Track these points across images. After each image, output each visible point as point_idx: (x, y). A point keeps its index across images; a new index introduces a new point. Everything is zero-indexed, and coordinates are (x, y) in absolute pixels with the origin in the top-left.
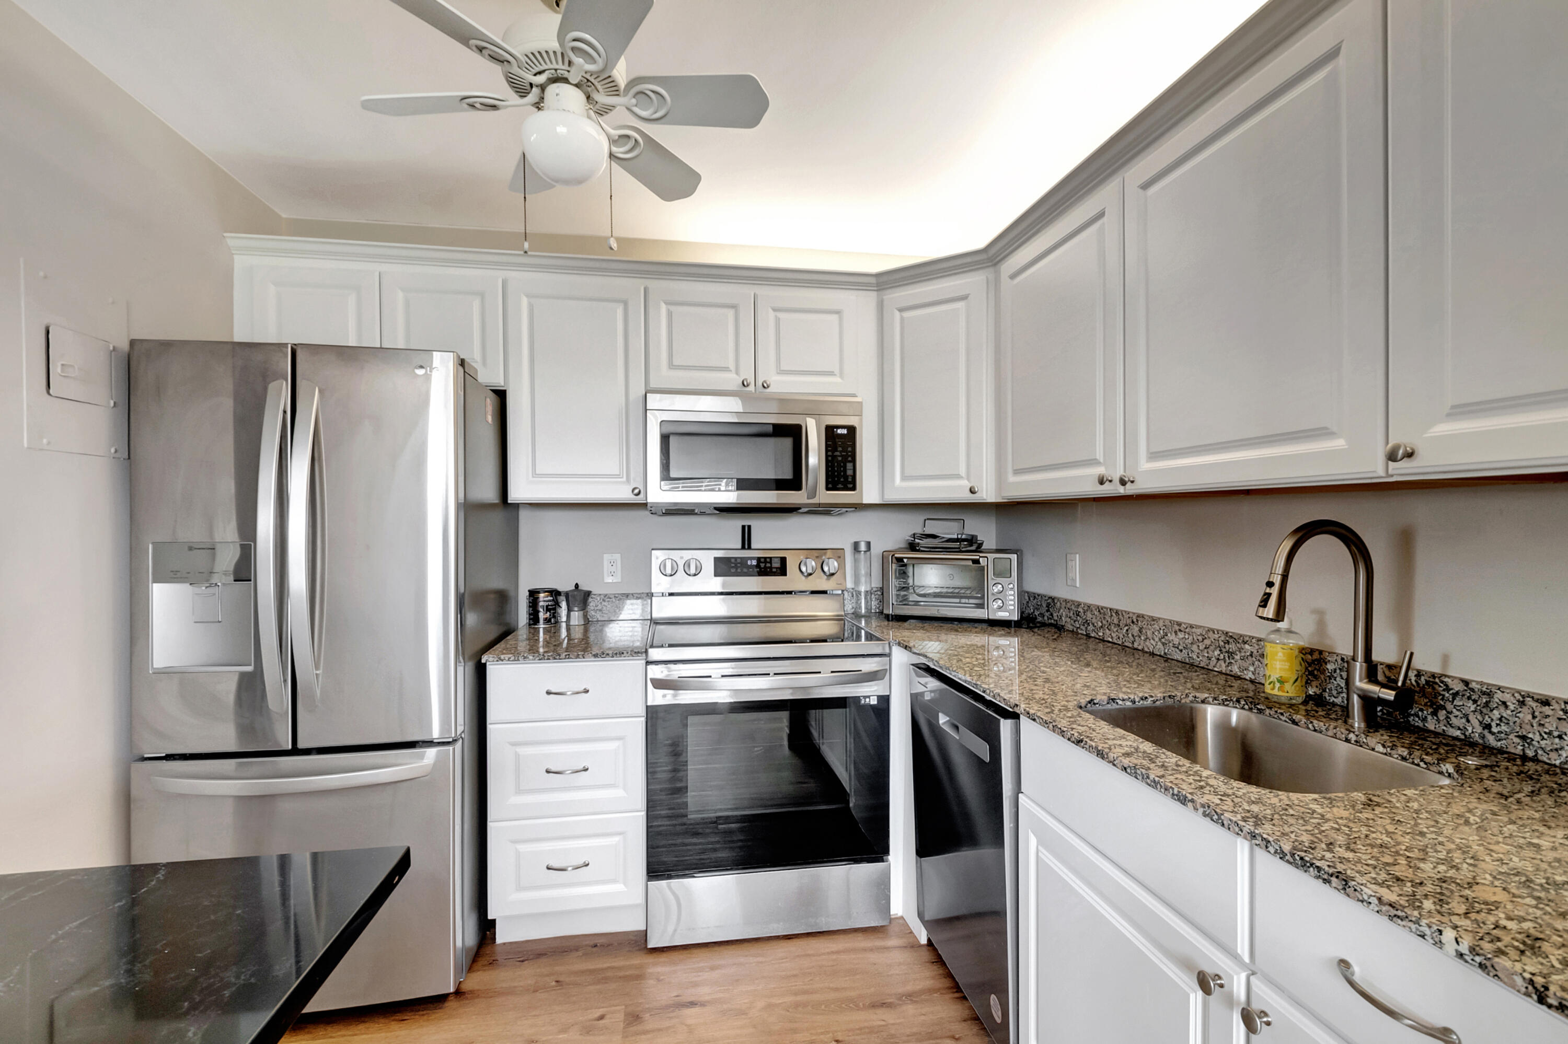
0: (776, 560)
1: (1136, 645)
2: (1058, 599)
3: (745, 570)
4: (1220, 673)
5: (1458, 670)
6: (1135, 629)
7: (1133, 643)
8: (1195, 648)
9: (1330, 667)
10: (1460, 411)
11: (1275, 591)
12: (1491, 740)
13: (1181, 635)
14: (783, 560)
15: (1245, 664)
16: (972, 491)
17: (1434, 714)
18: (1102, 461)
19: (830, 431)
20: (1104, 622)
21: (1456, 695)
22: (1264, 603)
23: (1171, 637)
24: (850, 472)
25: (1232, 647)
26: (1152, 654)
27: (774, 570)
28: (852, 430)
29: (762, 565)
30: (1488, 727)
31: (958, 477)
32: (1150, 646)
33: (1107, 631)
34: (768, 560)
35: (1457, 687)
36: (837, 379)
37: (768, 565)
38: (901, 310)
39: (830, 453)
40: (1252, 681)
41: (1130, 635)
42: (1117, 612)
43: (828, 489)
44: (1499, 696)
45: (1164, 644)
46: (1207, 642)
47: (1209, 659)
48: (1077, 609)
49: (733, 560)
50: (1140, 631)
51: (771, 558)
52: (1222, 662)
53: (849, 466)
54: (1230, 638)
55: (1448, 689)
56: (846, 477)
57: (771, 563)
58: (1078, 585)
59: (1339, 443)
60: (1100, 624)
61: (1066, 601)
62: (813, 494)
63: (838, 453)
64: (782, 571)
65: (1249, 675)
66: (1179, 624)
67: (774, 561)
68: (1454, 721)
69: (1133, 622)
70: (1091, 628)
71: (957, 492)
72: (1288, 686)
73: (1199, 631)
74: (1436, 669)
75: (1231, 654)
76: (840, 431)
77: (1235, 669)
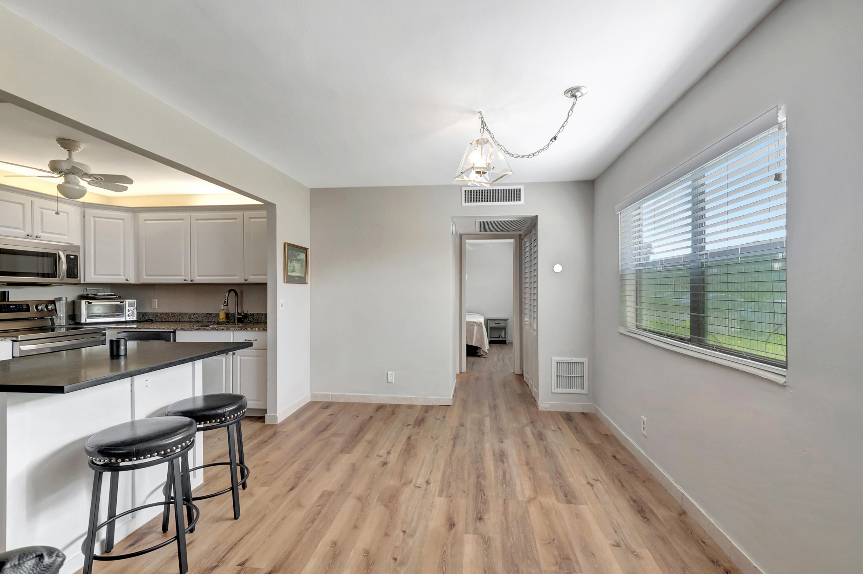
0: (24, 305)
1: (180, 321)
2: (148, 313)
3: (10, 310)
4: (206, 322)
5: (249, 312)
6: (180, 317)
7: (179, 320)
8: (199, 318)
9: (230, 315)
10: (253, 275)
11: (226, 301)
12: (254, 321)
13: (195, 316)
14: (28, 305)
15: (212, 319)
16: (127, 280)
17: (246, 319)
18: (183, 275)
19: (68, 257)
20: (168, 317)
21: (249, 316)
22: (225, 303)
23: (192, 316)
24: (76, 272)
25: (209, 316)
26: (186, 322)
27: (24, 309)
28: (76, 257)
29: (18, 308)
30: (253, 319)
31: (120, 275)
32: (185, 320)
33: (170, 319)
34: (20, 305)
35: (249, 314)
36: (66, 237)
37: (21, 307)
38: (94, 217)
39: (68, 265)
40: (213, 322)
41: (178, 319)
42: (173, 313)
43: (67, 277)
44: (255, 314)
45: (190, 319)
46: (202, 316)
47: (203, 319)
48: (156, 315)
49: (3, 306)
50: (182, 316)
51: (22, 305)
52: (206, 320)
53: (76, 270)
54: (208, 314)
55: (248, 315)
56: (74, 273)
57: (22, 306)
58: (156, 308)
59: (237, 277)
60: (167, 317)
61: (152, 313)
62: (63, 279)
63: (71, 265)
64: (28, 310)
65: (213, 321)
66: (194, 313)
67: (23, 305)
68: (249, 320)
69: (179, 315)
70: (163, 319)
71: (120, 279)
72: (224, 319)
73: (200, 314)
74: (246, 313)
75: (208, 317)
76: (71, 257)
77: (210, 320)
